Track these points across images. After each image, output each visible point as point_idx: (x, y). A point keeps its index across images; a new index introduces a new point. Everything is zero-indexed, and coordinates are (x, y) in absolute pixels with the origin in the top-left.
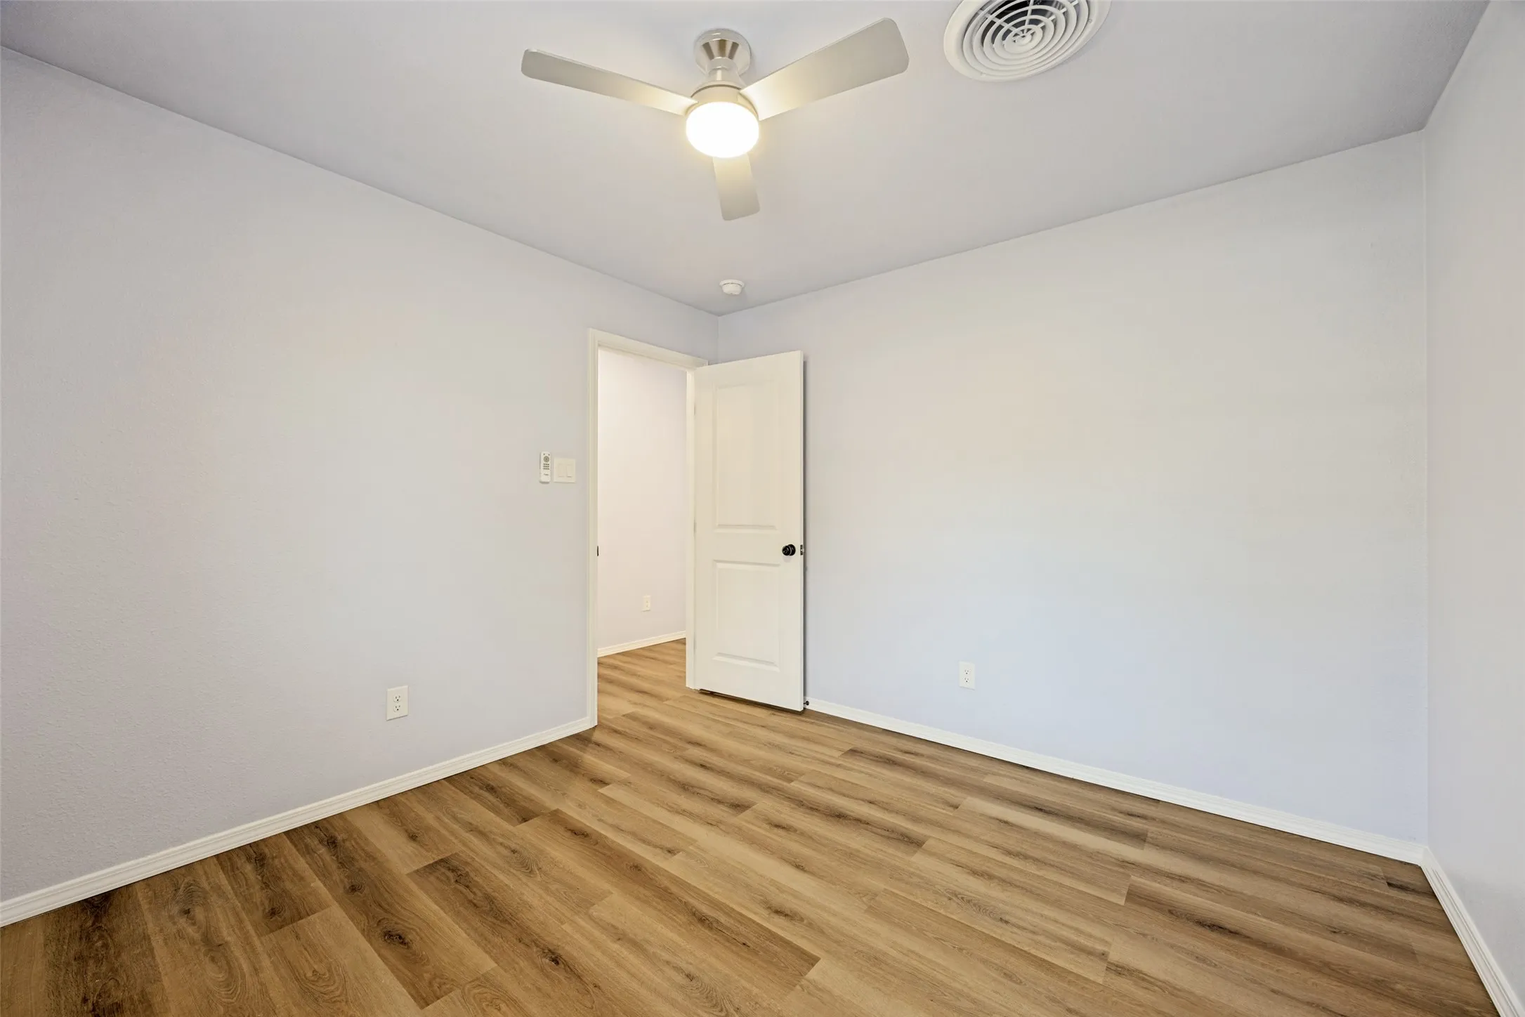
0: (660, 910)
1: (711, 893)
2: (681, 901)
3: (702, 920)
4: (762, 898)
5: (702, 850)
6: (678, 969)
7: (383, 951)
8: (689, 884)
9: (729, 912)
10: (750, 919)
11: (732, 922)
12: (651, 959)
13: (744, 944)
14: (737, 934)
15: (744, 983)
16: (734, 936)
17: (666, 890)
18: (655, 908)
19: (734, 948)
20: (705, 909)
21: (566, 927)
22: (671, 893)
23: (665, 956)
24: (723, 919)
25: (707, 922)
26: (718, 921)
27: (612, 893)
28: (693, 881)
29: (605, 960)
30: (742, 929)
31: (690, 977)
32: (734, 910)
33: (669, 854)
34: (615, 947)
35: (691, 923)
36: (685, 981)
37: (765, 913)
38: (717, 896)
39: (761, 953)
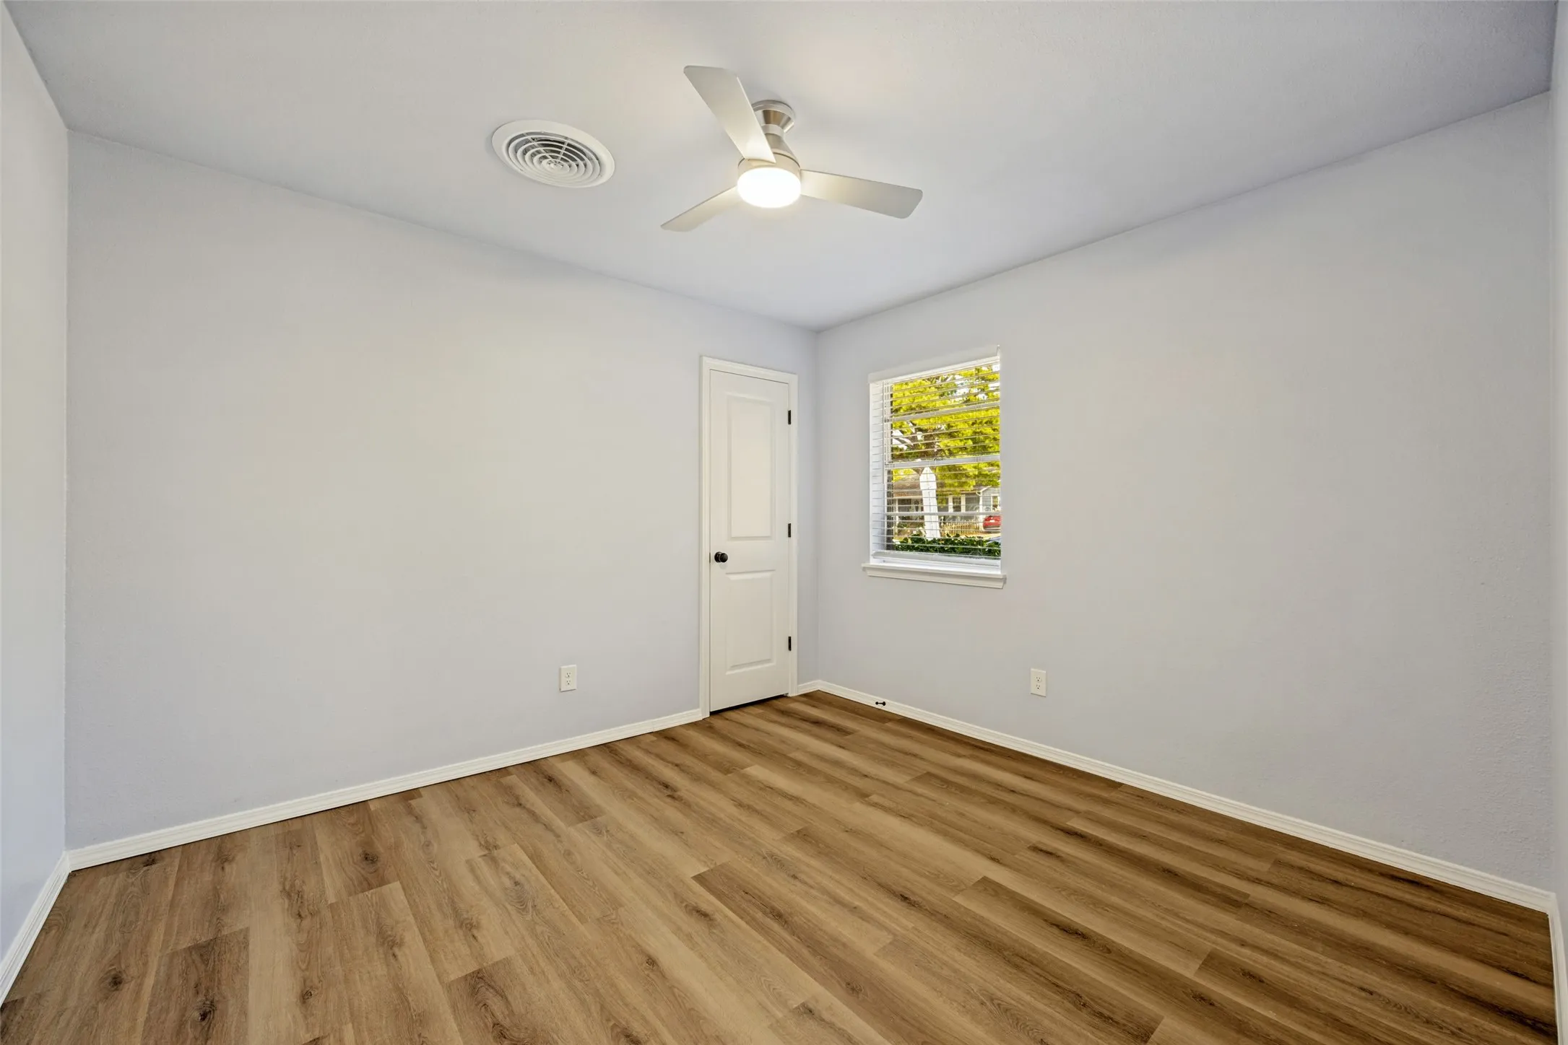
0: (821, 930)
1: (765, 942)
2: (799, 938)
3: (778, 916)
4: (715, 931)
5: (764, 1008)
6: (805, 883)
7: (1069, 921)
8: (787, 956)
9: (752, 922)
10: (734, 912)
11: (751, 912)
12: (825, 891)
13: (747, 893)
14: (750, 901)
15: (755, 870)
16: (754, 900)
17: (815, 952)
18: (825, 932)
19: (756, 891)
20: (776, 926)
21: (911, 925)
22: (808, 947)
23: (814, 892)
24: (759, 915)
25: (774, 914)
26: (765, 913)
27: (875, 954)
28: (783, 959)
29: (862, 894)
30: (744, 905)
31: (795, 877)
32: (747, 923)
33: (811, 1006)
34: (857, 903)
35: (791, 914)
36: (799, 875)
37: (718, 917)
38: (761, 938)
39: (735, 886)
